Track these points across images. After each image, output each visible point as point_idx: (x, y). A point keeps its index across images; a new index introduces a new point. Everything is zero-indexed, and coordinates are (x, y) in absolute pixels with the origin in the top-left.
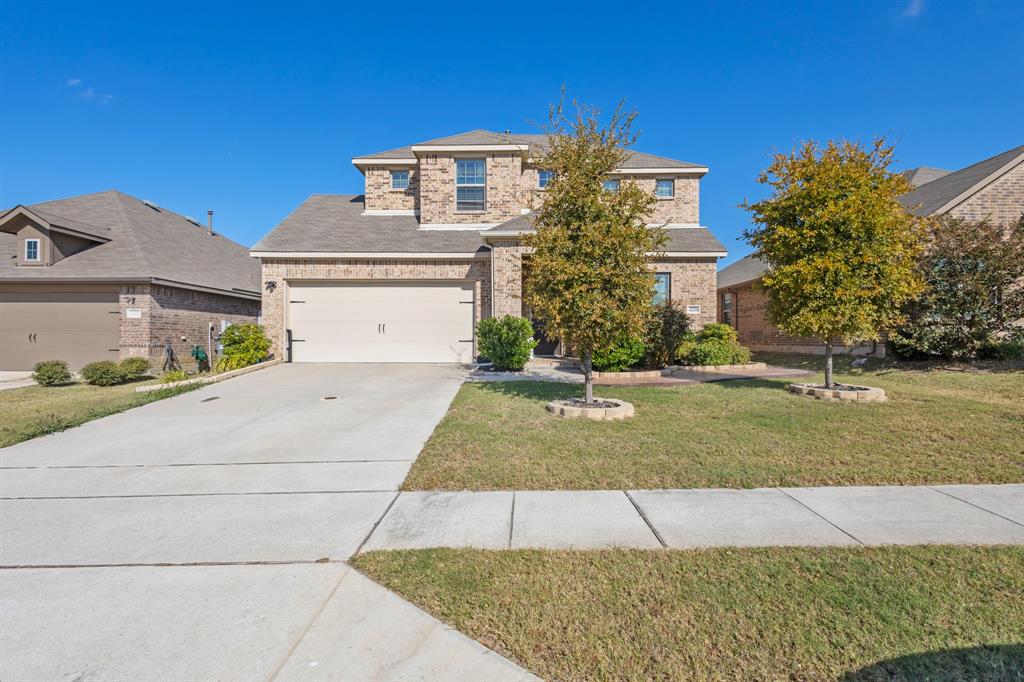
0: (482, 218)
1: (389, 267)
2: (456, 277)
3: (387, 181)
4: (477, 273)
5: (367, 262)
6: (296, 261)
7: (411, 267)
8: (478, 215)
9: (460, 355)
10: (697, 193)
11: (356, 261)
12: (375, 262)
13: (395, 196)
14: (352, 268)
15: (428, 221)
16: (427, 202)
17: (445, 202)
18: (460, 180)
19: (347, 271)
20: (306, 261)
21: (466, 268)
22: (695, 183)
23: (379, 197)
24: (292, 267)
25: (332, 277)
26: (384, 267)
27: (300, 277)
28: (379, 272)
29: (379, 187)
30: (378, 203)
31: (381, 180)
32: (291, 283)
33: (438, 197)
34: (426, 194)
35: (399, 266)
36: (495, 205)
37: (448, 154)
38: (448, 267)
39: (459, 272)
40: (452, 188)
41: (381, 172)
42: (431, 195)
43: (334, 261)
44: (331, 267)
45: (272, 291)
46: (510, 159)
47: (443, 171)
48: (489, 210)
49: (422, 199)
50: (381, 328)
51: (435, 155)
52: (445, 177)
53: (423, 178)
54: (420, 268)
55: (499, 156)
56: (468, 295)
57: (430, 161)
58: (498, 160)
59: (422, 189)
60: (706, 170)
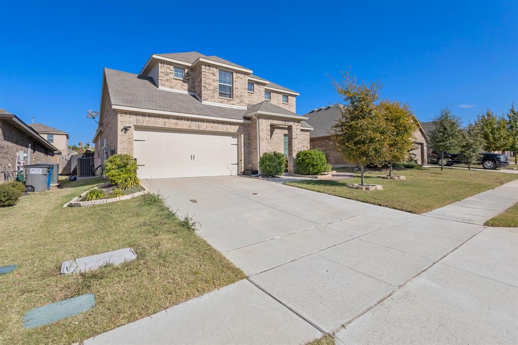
0: (232, 102)
1: (200, 123)
2: (233, 131)
3: (172, 72)
4: (242, 130)
5: (188, 119)
6: (144, 115)
7: (211, 124)
8: (230, 100)
9: (231, 171)
10: (295, 103)
11: (181, 118)
12: (193, 120)
13: (177, 81)
14: (179, 122)
15: (206, 100)
16: (206, 89)
17: (214, 91)
18: (220, 81)
19: (176, 124)
20: (150, 115)
21: (237, 127)
22: (294, 99)
23: (167, 80)
24: (140, 118)
25: (167, 126)
26: (197, 123)
27: (145, 125)
28: (194, 126)
29: (167, 74)
30: (167, 83)
31: (169, 71)
32: (137, 128)
33: (211, 88)
34: (205, 85)
35: (205, 123)
36: (237, 97)
37: (216, 67)
38: (229, 126)
39: (234, 129)
40: (217, 84)
41: (169, 66)
42: (207, 86)
43: (168, 117)
44: (166, 120)
45: (125, 133)
46: (244, 75)
47: (214, 74)
48: (234, 99)
49: (203, 88)
50: (193, 157)
51: (210, 65)
52: (214, 77)
53: (203, 76)
54: (216, 125)
55: (239, 73)
56: (235, 141)
57: (207, 68)
58: (239, 75)
59: (202, 82)
60: (298, 94)
